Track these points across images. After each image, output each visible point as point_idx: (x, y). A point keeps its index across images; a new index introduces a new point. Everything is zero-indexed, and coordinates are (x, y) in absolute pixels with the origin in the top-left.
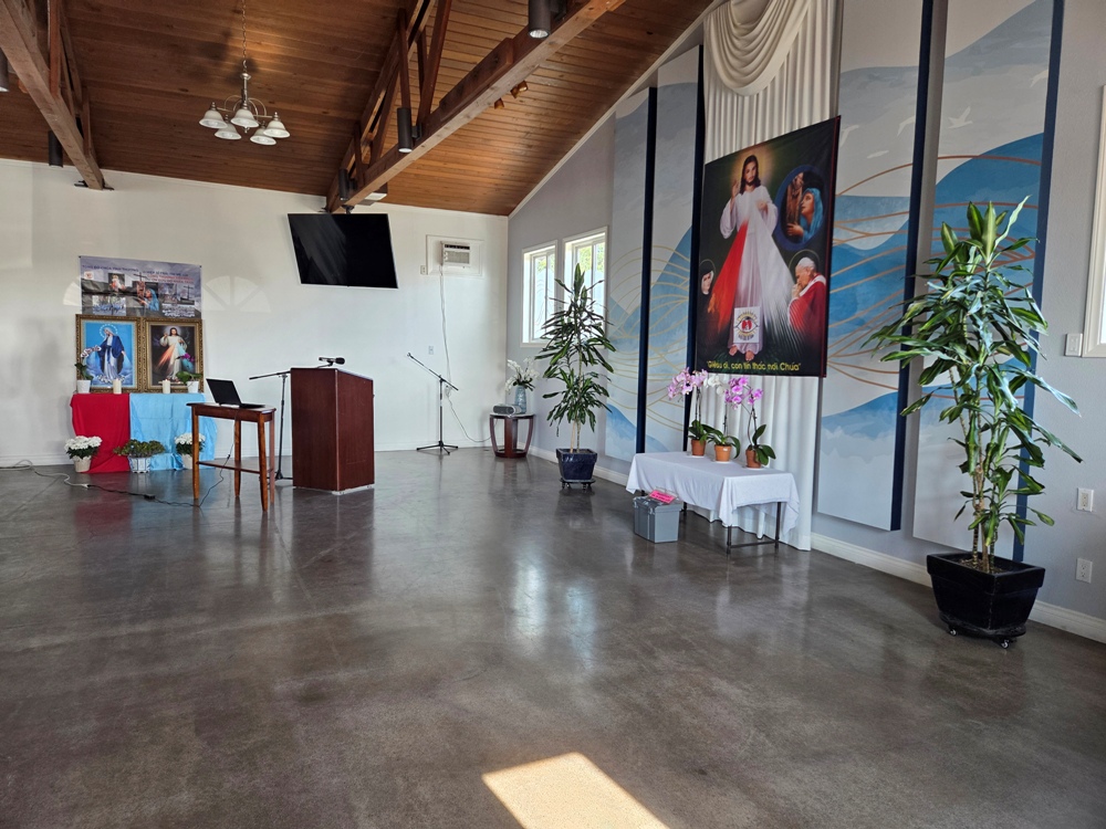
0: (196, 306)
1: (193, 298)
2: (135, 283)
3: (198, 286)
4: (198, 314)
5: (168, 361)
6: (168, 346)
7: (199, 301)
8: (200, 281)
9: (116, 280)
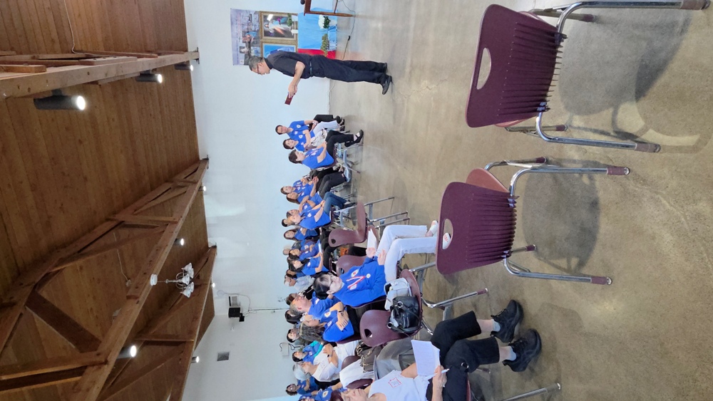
0: (252, 13)
1: (248, 15)
2: (243, 42)
3: (241, 11)
4: (256, 13)
5: (282, 30)
6: (274, 29)
7: (250, 11)
8: (239, 10)
9: (243, 50)
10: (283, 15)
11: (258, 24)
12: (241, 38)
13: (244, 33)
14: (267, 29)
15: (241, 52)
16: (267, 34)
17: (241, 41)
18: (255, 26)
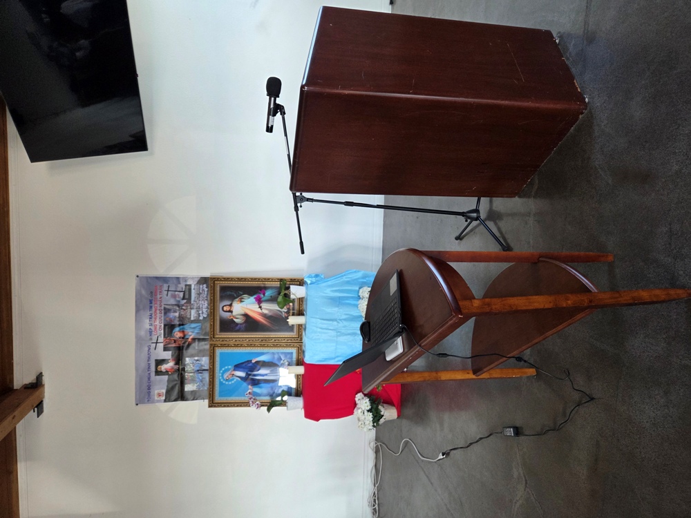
0: (193, 283)
1: (182, 286)
2: (165, 349)
3: (165, 280)
4: (204, 280)
5: (264, 316)
6: (246, 315)
7: (185, 279)
8: (157, 278)
9: (164, 367)
10: (268, 284)
11: (205, 305)
12: (161, 339)
13: (169, 328)
14: (226, 315)
15: (158, 373)
16: (228, 325)
17: (161, 346)
18: (198, 308)
